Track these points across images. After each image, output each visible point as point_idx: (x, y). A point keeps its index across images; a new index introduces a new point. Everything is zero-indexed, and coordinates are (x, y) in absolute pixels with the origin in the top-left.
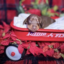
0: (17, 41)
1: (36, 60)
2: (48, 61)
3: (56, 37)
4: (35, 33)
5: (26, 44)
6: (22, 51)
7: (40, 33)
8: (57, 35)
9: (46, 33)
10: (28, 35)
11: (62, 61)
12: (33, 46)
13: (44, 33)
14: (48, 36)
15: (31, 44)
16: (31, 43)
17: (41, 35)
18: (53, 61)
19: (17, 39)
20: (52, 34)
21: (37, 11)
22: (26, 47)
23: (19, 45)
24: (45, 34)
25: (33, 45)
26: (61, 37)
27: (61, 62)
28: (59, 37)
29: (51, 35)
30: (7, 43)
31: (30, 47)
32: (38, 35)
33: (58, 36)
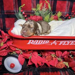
1: (38, 72)
2: (51, 72)
3: (60, 44)
5: (27, 54)
6: (23, 62)
7: (42, 41)
8: (61, 42)
9: (49, 41)
10: (29, 43)
11: (67, 72)
14: (51, 44)
16: (33, 52)
18: (57, 72)
19: (17, 49)
20: (56, 42)
22: (27, 57)
23: (20, 55)
24: (47, 42)
25: (35, 55)
31: (32, 57)
32: (40, 43)
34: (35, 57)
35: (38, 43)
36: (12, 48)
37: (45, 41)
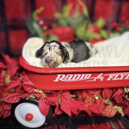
0: (36, 93)
1: (73, 126)
2: (95, 124)
4: (69, 76)
5: (52, 97)
6: (48, 111)
7: (79, 75)
9: (90, 75)
12: (66, 99)
13: (87, 75)
14: (95, 80)
15: (62, 95)
16: (62, 93)
17: (82, 78)
18: (104, 123)
19: (35, 90)
20: (102, 76)
21: (68, 30)
22: (54, 103)
23: (41, 100)
25: (66, 97)
26: (118, 79)
27: (118, 123)
28: (115, 79)
29: (100, 77)
30: (15, 98)
31: (62, 101)
33: (113, 78)
34: (67, 101)
35: (72, 79)
36: (28, 89)
37: (83, 75)
